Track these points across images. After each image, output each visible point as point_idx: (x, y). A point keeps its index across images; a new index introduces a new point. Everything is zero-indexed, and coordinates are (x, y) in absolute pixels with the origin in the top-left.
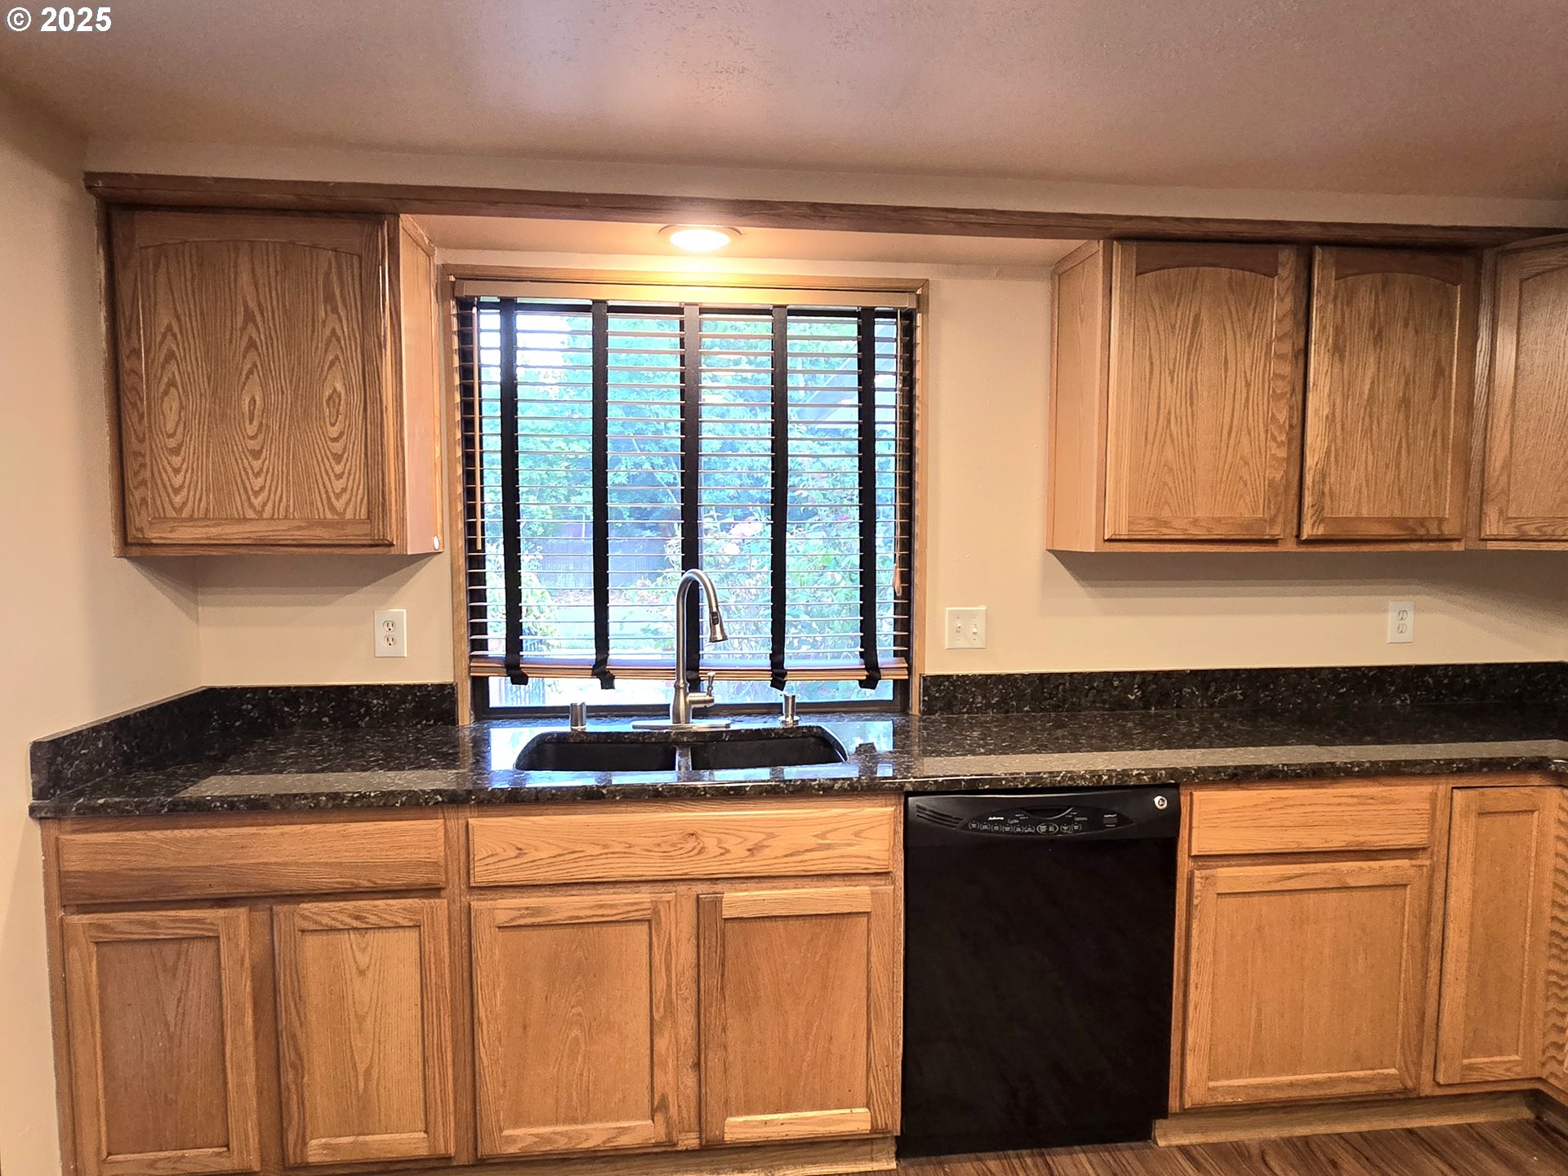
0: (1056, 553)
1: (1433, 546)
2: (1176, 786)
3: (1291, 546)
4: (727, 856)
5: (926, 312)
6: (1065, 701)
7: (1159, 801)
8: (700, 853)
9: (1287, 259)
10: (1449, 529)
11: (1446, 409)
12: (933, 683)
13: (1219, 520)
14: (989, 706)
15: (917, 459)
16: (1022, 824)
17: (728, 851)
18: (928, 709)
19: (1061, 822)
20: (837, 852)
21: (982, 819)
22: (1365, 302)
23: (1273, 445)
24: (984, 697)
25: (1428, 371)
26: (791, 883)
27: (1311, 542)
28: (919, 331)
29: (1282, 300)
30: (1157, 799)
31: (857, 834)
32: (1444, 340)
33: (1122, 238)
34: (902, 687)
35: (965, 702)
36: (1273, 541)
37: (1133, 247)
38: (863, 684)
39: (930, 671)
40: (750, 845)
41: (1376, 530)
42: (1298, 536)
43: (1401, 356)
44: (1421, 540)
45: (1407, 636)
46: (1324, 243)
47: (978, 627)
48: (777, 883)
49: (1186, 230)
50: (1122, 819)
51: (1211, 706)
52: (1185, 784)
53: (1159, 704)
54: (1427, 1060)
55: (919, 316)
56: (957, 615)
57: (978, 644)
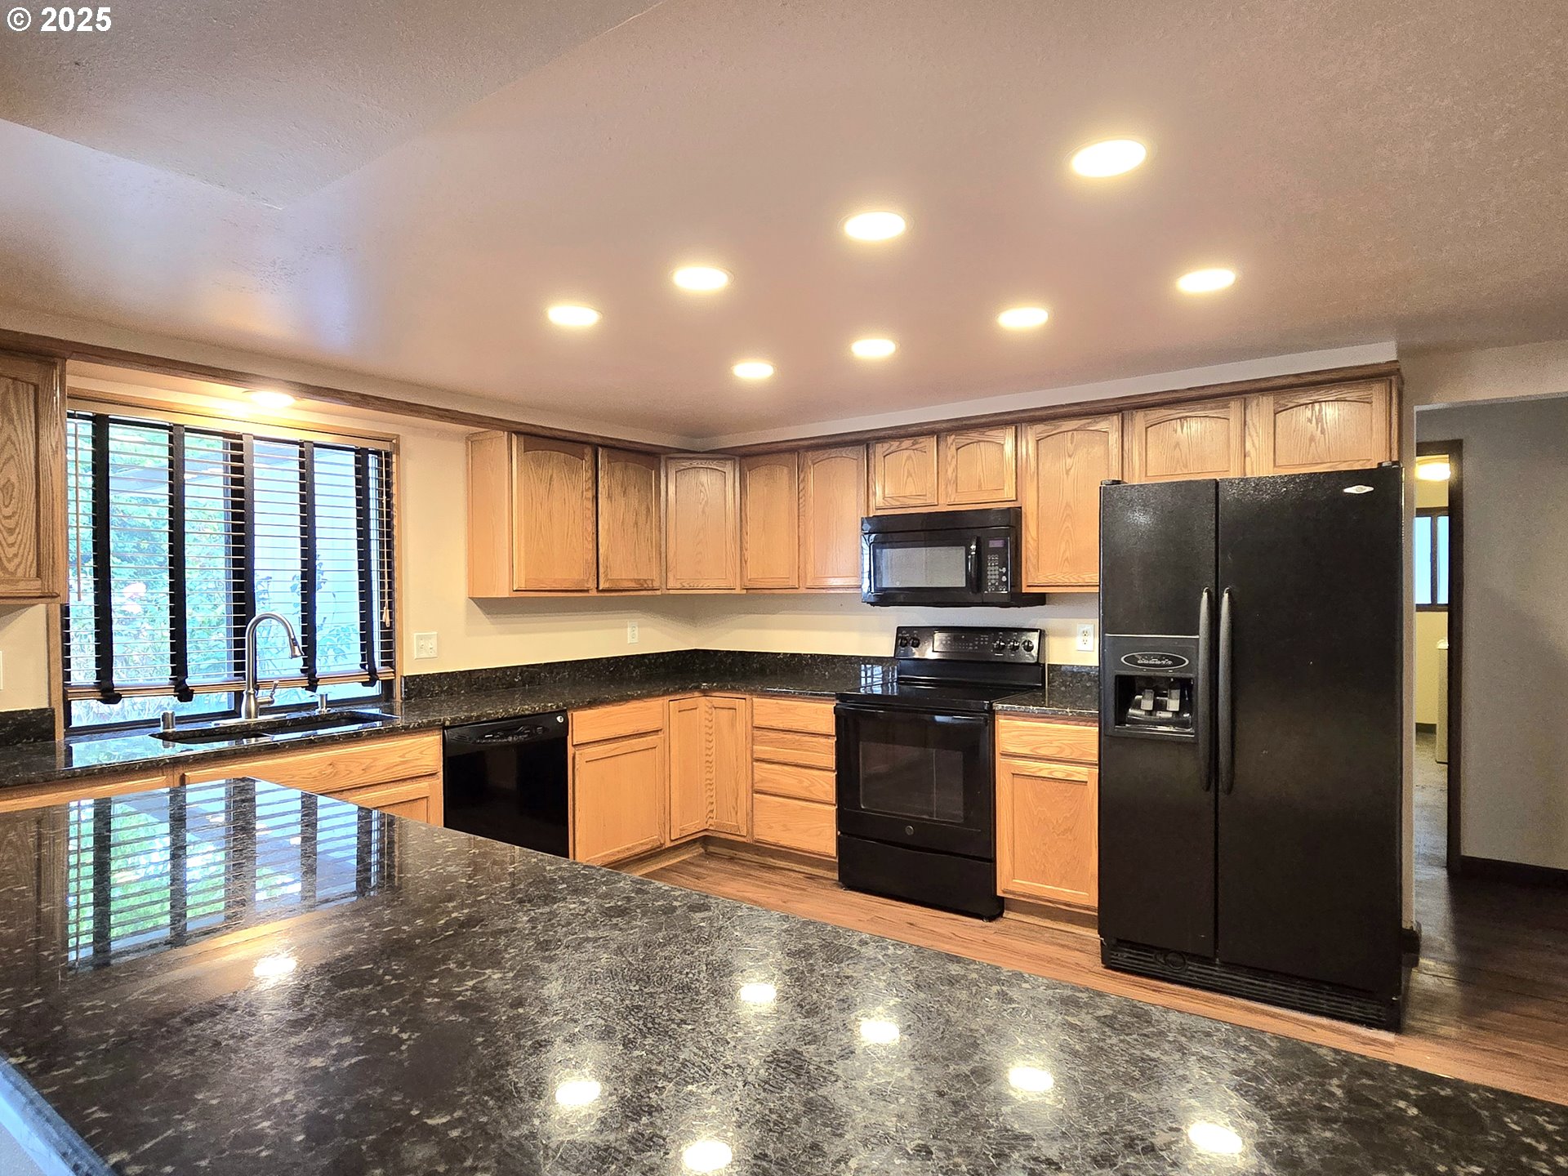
0: (472, 599)
1: (650, 593)
2: (565, 711)
3: (594, 593)
4: (352, 775)
5: (398, 454)
6: (483, 686)
7: (559, 719)
8: (335, 775)
9: (588, 451)
10: (656, 585)
11: (651, 529)
12: (410, 680)
13: (565, 580)
14: (442, 692)
15: (395, 543)
16: (502, 737)
17: (351, 772)
18: (408, 697)
19: (518, 734)
20: (412, 764)
21: (482, 737)
22: (618, 474)
23: (586, 542)
24: (440, 686)
25: (644, 507)
26: (385, 787)
27: (603, 591)
28: (394, 465)
29: (586, 471)
30: (558, 718)
31: (421, 753)
32: (649, 494)
33: (517, 433)
34: (388, 685)
35: (428, 691)
36: (587, 591)
37: (522, 438)
38: (364, 684)
39: (408, 671)
40: (363, 767)
41: (626, 585)
42: (597, 588)
43: (634, 502)
44: (645, 590)
45: (635, 640)
46: (601, 446)
47: (433, 643)
48: (375, 788)
49: (547, 433)
50: (545, 729)
51: (555, 682)
52: (570, 709)
53: (530, 683)
54: (667, 830)
55: (394, 456)
56: (420, 638)
57: (433, 655)
